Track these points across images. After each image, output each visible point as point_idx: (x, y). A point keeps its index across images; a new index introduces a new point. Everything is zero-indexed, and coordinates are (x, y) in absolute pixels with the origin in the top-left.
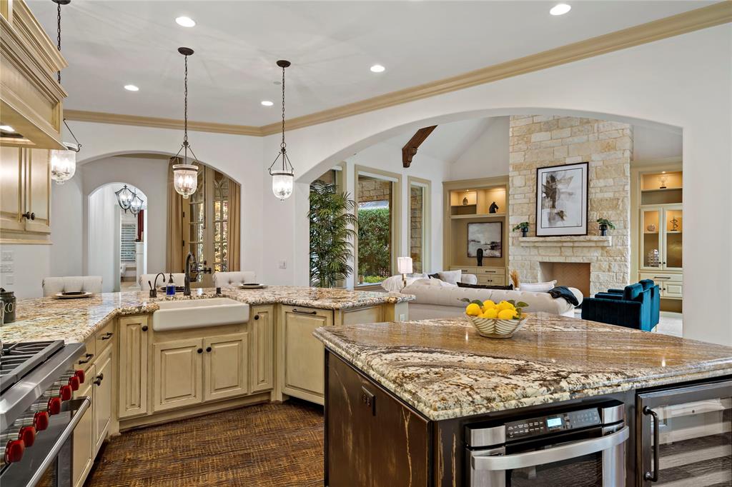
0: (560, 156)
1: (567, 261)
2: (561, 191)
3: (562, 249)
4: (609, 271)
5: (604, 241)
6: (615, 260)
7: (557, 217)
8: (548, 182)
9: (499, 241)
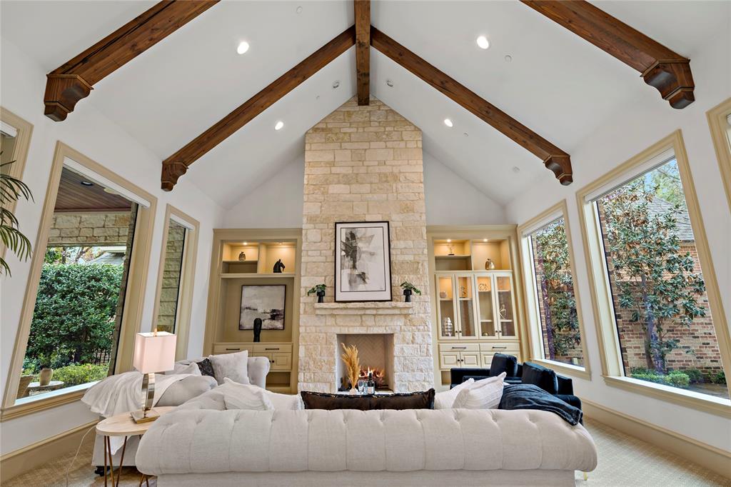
0: (360, 212)
1: (369, 333)
2: (361, 250)
3: (363, 317)
4: (413, 343)
5: (409, 308)
6: (419, 330)
7: (359, 279)
8: (347, 239)
9: (281, 308)
